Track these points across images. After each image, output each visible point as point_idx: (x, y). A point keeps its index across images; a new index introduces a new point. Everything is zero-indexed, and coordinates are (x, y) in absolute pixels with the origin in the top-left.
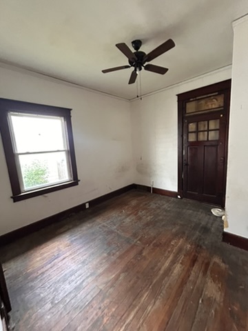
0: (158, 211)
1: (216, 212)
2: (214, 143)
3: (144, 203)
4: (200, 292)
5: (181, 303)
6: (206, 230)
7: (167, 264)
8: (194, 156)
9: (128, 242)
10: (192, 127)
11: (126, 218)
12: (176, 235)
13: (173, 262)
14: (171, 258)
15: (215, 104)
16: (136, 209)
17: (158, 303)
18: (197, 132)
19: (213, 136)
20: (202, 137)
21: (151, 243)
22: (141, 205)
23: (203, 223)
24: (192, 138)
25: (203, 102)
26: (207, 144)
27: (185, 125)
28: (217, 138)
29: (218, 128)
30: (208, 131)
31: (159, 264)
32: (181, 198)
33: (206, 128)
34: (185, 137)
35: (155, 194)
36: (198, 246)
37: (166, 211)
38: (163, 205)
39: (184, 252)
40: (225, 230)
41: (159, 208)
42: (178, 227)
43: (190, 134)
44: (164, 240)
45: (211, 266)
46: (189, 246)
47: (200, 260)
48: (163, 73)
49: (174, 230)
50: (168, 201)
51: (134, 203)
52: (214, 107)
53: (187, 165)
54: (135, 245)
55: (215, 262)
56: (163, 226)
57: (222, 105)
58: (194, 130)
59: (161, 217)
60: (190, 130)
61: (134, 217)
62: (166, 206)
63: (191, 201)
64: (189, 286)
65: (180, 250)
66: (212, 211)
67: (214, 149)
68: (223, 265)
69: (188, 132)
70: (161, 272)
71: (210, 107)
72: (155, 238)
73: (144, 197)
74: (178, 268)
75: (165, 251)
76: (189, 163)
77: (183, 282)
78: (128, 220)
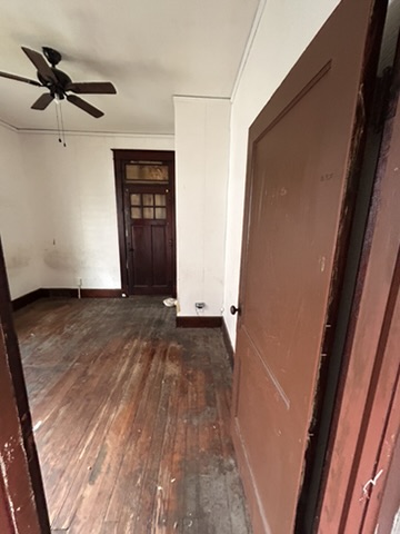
0: (97, 319)
1: (168, 302)
2: (161, 223)
3: (71, 314)
4: (162, 376)
5: (145, 394)
6: (160, 322)
7: (123, 370)
8: (139, 238)
9: (58, 371)
10: (135, 199)
11: (41, 343)
12: (129, 338)
13: (131, 365)
14: (127, 363)
15: (159, 175)
16: (57, 327)
17: (121, 407)
18: (142, 207)
19: (160, 214)
20: (148, 214)
21: (97, 357)
22: (67, 318)
23: (157, 317)
24: (136, 214)
25: (146, 169)
26: (154, 223)
27: (126, 195)
28: (164, 217)
29: (164, 204)
30: (155, 207)
31: (114, 375)
32: (127, 296)
33: (152, 204)
34: (127, 213)
35: (86, 299)
36: (155, 340)
37: (109, 316)
38: (104, 310)
39: (141, 351)
40: (178, 315)
41: (97, 315)
42: (129, 330)
43: (133, 209)
44: (114, 349)
45: (169, 351)
46: (145, 344)
47: (158, 351)
48: (97, 117)
49: (125, 334)
50: (109, 304)
51: (50, 318)
52: (159, 178)
53: (132, 250)
54: (71, 369)
55: (172, 348)
56: (110, 333)
57: (167, 178)
58: (137, 203)
59: (103, 326)
60: (133, 204)
61: (58, 338)
62: (107, 310)
63: (140, 297)
64: (151, 376)
65: (136, 351)
66: (165, 302)
67: (162, 229)
68: (178, 347)
69: (131, 207)
70: (119, 380)
71: (155, 177)
72: (101, 351)
73: (67, 306)
74: (137, 368)
75: (118, 359)
76: (134, 248)
77: (145, 376)
78: (47, 345)
